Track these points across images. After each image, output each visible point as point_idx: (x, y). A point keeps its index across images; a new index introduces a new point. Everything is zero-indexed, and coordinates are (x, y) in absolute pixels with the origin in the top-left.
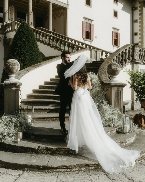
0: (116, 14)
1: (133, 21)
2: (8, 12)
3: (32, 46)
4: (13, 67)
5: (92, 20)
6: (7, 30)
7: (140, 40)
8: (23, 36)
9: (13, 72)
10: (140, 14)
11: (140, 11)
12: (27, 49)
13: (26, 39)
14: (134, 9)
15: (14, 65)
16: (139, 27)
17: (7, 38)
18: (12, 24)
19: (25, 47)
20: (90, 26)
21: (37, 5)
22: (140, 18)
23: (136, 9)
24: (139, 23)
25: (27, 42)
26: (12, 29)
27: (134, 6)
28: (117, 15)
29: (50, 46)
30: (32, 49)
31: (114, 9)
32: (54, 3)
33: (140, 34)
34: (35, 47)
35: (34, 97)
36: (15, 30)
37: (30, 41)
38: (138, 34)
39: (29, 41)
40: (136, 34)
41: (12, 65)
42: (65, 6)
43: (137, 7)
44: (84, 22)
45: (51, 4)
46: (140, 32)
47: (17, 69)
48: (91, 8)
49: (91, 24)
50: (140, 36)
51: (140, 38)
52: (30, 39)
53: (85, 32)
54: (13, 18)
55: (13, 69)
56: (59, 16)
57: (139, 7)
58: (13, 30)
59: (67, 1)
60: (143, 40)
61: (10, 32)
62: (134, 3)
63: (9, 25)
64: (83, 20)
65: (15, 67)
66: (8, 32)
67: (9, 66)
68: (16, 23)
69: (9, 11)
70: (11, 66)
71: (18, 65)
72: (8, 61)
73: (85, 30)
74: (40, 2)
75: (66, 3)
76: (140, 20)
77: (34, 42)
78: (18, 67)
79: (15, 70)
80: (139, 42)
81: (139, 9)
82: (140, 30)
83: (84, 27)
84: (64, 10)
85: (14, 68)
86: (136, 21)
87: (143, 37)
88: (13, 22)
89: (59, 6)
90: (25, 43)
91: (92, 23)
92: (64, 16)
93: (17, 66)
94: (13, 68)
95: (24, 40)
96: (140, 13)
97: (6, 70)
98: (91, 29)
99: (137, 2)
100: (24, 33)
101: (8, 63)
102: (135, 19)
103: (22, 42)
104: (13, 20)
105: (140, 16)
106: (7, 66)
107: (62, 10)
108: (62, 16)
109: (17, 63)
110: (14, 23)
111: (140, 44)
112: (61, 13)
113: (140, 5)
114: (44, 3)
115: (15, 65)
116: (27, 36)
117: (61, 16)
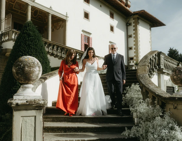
0: (112, 29)
1: (128, 36)
2: (5, 21)
3: (39, 51)
4: (32, 69)
5: (90, 34)
6: (3, 40)
7: (135, 54)
8: (28, 39)
9: (31, 80)
10: (134, 30)
11: (134, 26)
12: (34, 54)
13: (32, 42)
14: (128, 24)
15: (33, 67)
16: (134, 42)
17: (3, 48)
18: (9, 33)
19: (31, 52)
20: (88, 39)
21: (35, 17)
22: (134, 34)
23: (130, 24)
24: (134, 38)
25: (33, 46)
26: (8, 39)
27: (128, 22)
28: (114, 29)
29: (54, 56)
30: (40, 55)
31: (110, 24)
32: (53, 15)
33: (135, 49)
34: (43, 53)
35: (50, 120)
36: (12, 39)
37: (37, 45)
38: (133, 48)
39: (35, 44)
40: (131, 48)
41: (30, 67)
42: (65, 18)
43: (131, 23)
44: (82, 35)
45: (51, 15)
46: (135, 47)
47: (38, 74)
48: (89, 21)
49: (89, 37)
50: (135, 50)
51: (135, 52)
52: (37, 42)
53: (84, 44)
54: (10, 27)
55: (30, 73)
56: (58, 28)
57: (133, 23)
58: (10, 39)
59: (67, 13)
60: (138, 55)
61: (7, 41)
62: (129, 19)
63: (6, 34)
64: (82, 33)
65: (35, 70)
66: (4, 41)
67: (24, 67)
68: (13, 32)
69: (5, 19)
70: (26, 68)
71: (39, 67)
72: (21, 59)
73: (84, 43)
74: (38, 14)
75: (66, 15)
76: (134, 36)
77: (42, 46)
78: (39, 71)
79: (34, 76)
80: (134, 56)
81: (133, 24)
82: (134, 45)
83: (82, 40)
84: (62, 22)
85: (33, 72)
86: (131, 36)
87: (138, 51)
88: (10, 31)
89: (58, 18)
90: (30, 47)
91: (91, 36)
92: (63, 28)
93: (37, 68)
94: (30, 71)
95: (29, 44)
96: (134, 28)
97: (18, 75)
98: (90, 43)
99: (132, 18)
100: (29, 35)
101: (21, 62)
102: (129, 34)
103: (27, 45)
104: (10, 29)
105: (134, 32)
106: (19, 68)
107: (61, 23)
108: (61, 28)
109: (38, 63)
110: (12, 31)
111: (135, 58)
112: (59, 25)
113: (134, 21)
114: (42, 15)
115: (35, 67)
116: (33, 39)
117: (59, 28)
